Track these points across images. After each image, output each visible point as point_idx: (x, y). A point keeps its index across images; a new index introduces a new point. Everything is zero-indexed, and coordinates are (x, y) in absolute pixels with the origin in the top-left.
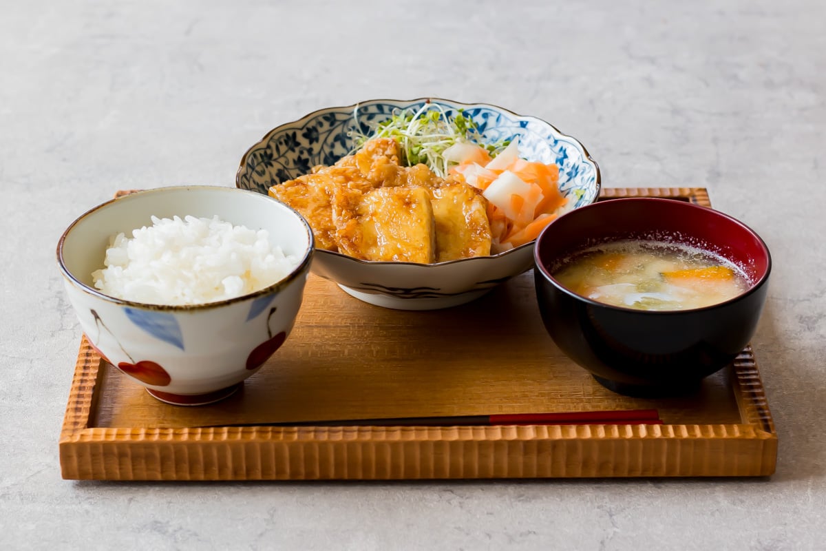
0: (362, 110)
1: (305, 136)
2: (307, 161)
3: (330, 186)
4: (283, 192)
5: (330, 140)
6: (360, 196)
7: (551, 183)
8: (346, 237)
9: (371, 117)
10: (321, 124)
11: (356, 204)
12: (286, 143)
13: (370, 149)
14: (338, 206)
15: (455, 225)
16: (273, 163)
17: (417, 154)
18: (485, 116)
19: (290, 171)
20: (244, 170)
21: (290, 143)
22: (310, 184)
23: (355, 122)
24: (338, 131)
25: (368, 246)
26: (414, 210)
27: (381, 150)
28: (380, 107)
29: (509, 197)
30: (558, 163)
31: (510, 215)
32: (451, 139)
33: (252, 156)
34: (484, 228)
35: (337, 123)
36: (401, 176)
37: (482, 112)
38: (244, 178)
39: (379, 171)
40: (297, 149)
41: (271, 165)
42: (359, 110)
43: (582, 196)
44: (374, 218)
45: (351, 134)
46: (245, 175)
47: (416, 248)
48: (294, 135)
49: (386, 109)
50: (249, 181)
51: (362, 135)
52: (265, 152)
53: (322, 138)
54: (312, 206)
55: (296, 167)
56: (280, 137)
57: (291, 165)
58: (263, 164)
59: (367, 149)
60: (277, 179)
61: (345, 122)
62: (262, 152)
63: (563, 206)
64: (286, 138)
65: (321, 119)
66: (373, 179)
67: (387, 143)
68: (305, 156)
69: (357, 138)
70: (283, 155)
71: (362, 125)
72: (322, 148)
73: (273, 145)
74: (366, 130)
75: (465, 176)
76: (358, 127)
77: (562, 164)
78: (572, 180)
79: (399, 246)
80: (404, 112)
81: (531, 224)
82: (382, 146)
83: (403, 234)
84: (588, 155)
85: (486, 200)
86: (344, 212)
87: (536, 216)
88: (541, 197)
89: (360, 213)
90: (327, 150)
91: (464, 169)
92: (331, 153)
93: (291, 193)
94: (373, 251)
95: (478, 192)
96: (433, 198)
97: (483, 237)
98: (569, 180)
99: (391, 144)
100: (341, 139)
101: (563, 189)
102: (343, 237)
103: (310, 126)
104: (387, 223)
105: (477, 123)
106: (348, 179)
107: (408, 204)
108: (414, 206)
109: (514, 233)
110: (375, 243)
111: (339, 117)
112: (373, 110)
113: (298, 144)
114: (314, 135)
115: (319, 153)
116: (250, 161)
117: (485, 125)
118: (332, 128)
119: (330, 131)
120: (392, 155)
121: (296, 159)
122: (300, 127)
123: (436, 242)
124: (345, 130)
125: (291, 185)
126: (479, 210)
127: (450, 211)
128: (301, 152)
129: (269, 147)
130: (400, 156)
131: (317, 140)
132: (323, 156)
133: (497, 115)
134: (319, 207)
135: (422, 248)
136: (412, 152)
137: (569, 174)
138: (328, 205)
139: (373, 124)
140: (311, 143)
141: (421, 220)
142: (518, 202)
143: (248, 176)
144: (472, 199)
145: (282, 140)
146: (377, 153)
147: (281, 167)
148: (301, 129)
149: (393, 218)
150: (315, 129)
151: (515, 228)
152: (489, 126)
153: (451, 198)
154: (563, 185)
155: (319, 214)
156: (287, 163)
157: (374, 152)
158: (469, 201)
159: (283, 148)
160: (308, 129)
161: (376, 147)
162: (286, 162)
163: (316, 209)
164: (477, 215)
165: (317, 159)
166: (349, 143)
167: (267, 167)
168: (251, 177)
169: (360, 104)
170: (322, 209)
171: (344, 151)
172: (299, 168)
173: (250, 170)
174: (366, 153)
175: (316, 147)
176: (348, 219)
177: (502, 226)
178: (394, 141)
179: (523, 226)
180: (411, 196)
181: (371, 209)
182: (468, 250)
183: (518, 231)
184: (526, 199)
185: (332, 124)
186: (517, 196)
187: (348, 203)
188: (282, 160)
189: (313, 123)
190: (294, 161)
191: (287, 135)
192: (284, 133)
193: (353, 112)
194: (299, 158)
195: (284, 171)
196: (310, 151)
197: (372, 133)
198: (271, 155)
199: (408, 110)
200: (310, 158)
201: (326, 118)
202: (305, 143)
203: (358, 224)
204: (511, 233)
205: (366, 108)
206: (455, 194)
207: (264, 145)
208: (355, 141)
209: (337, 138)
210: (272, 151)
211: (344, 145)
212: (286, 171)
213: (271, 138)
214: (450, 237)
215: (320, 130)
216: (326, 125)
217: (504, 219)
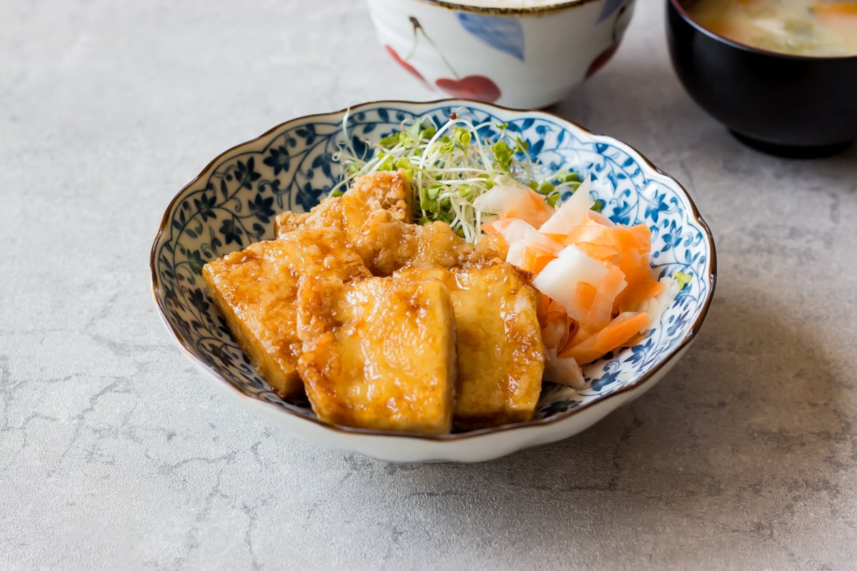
0: (356, 118)
1: (268, 162)
2: (270, 201)
3: (297, 262)
4: (224, 274)
5: (307, 165)
6: (340, 289)
7: (639, 257)
8: (315, 366)
9: (369, 128)
10: (293, 142)
11: (334, 305)
12: (238, 176)
13: (364, 188)
14: (305, 309)
15: (488, 336)
16: (216, 211)
17: (435, 199)
18: (541, 130)
19: (242, 221)
20: (166, 236)
21: (244, 176)
22: (266, 257)
23: (344, 136)
24: (319, 151)
25: (349, 380)
26: (423, 321)
27: (381, 192)
28: (383, 113)
29: (574, 286)
30: (650, 217)
31: (574, 313)
32: (487, 176)
33: (181, 207)
34: (534, 343)
35: (318, 139)
36: (409, 242)
37: (537, 124)
38: (165, 249)
39: (374, 234)
40: (255, 185)
41: (214, 216)
42: (350, 119)
43: (686, 285)
44: (360, 332)
45: (340, 155)
46: (167, 244)
47: (424, 388)
48: (251, 162)
49: (392, 116)
50: (173, 252)
51: (355, 158)
52: (204, 197)
53: (294, 164)
54: (268, 298)
55: (254, 212)
56: (228, 169)
57: (245, 210)
58: (199, 217)
59: (360, 188)
60: (222, 238)
61: (329, 137)
62: (199, 197)
63: (656, 297)
64: (237, 169)
65: (293, 134)
66: (364, 247)
67: (390, 180)
68: (268, 193)
69: (348, 162)
70: (232, 197)
71: (356, 141)
72: (294, 179)
73: (217, 182)
74: (361, 149)
75: (507, 239)
76: (350, 144)
77: (655, 220)
78: (670, 251)
79: (398, 383)
80: (419, 121)
81: (606, 329)
82: (382, 185)
83: (404, 360)
84: (697, 214)
85: (537, 291)
86: (313, 321)
87: (615, 315)
88: (623, 285)
89: (339, 319)
90: (302, 181)
91: (505, 225)
92: (308, 186)
93: (235, 276)
94: (356, 390)
95: (525, 277)
96: (454, 288)
97: (530, 358)
98: (665, 249)
99: (396, 182)
100: (324, 163)
101: (657, 261)
102: (309, 366)
103: (275, 146)
104: (381, 340)
105: (528, 141)
106: (325, 251)
107: (414, 309)
108: (422, 312)
109: (580, 341)
110: (360, 375)
111: (321, 130)
112: (372, 117)
113: (256, 176)
114: (282, 159)
115: (290, 187)
116: (177, 218)
117: (541, 143)
118: (309, 147)
119: (307, 152)
120: (398, 200)
121: (253, 199)
122: (261, 149)
123: (458, 365)
124: (330, 149)
125: (238, 262)
126: (525, 312)
127: (481, 311)
128: (262, 189)
129: (210, 186)
130: (409, 200)
131: (286, 167)
132: (294, 191)
133: (559, 130)
134: (279, 300)
135: (433, 389)
136: (427, 196)
137: (666, 237)
138: (293, 297)
139: (373, 140)
140: (277, 172)
141: (434, 340)
142: (587, 293)
143: (172, 244)
144: (516, 292)
145: (232, 173)
146: (374, 195)
147: (228, 216)
148: (262, 152)
149: (390, 334)
150: (283, 150)
151: (581, 332)
152: (546, 146)
153: (483, 288)
154: (656, 255)
155: (278, 314)
156: (239, 208)
157: (370, 193)
158: (512, 295)
159: (232, 186)
160: (272, 151)
161: (373, 187)
162: (236, 207)
163: (273, 306)
164: (523, 320)
165: (285, 198)
166: (336, 170)
167: (205, 220)
168: (177, 243)
169: (352, 108)
170: (282, 303)
171: (328, 182)
172: (256, 215)
173: (176, 232)
174: (358, 196)
175: (285, 178)
176: (321, 332)
177: (561, 330)
178: (400, 177)
179: (594, 331)
180: (420, 296)
181: (357, 312)
182: (507, 379)
183: (586, 338)
184: (601, 290)
185: (310, 141)
186: (586, 284)
187: (320, 304)
188: (231, 205)
189: (281, 142)
190: (250, 203)
191: (240, 164)
192: (234, 162)
193: (342, 122)
194: (258, 197)
195: (233, 221)
196: (275, 185)
197: (370, 154)
198: (214, 199)
199: (424, 118)
200: (275, 196)
201: (301, 133)
202: (267, 173)
203: (335, 341)
204: (575, 340)
205: (362, 115)
206: (490, 282)
207: (202, 184)
208: (346, 166)
209: (316, 163)
210: (215, 193)
211: (327, 172)
212: (237, 224)
213: (214, 172)
214: (481, 356)
215: (292, 151)
216: (301, 143)
217: (564, 317)
